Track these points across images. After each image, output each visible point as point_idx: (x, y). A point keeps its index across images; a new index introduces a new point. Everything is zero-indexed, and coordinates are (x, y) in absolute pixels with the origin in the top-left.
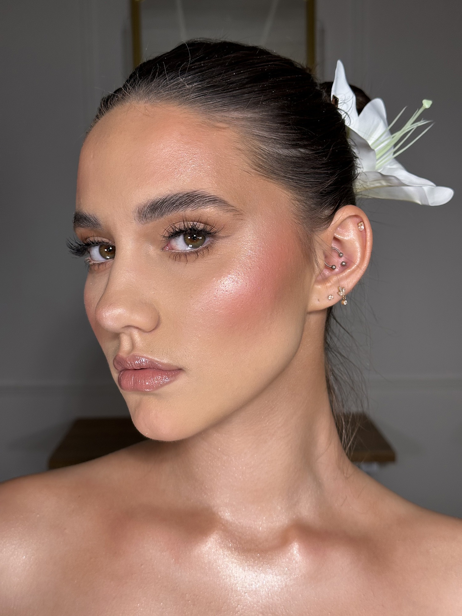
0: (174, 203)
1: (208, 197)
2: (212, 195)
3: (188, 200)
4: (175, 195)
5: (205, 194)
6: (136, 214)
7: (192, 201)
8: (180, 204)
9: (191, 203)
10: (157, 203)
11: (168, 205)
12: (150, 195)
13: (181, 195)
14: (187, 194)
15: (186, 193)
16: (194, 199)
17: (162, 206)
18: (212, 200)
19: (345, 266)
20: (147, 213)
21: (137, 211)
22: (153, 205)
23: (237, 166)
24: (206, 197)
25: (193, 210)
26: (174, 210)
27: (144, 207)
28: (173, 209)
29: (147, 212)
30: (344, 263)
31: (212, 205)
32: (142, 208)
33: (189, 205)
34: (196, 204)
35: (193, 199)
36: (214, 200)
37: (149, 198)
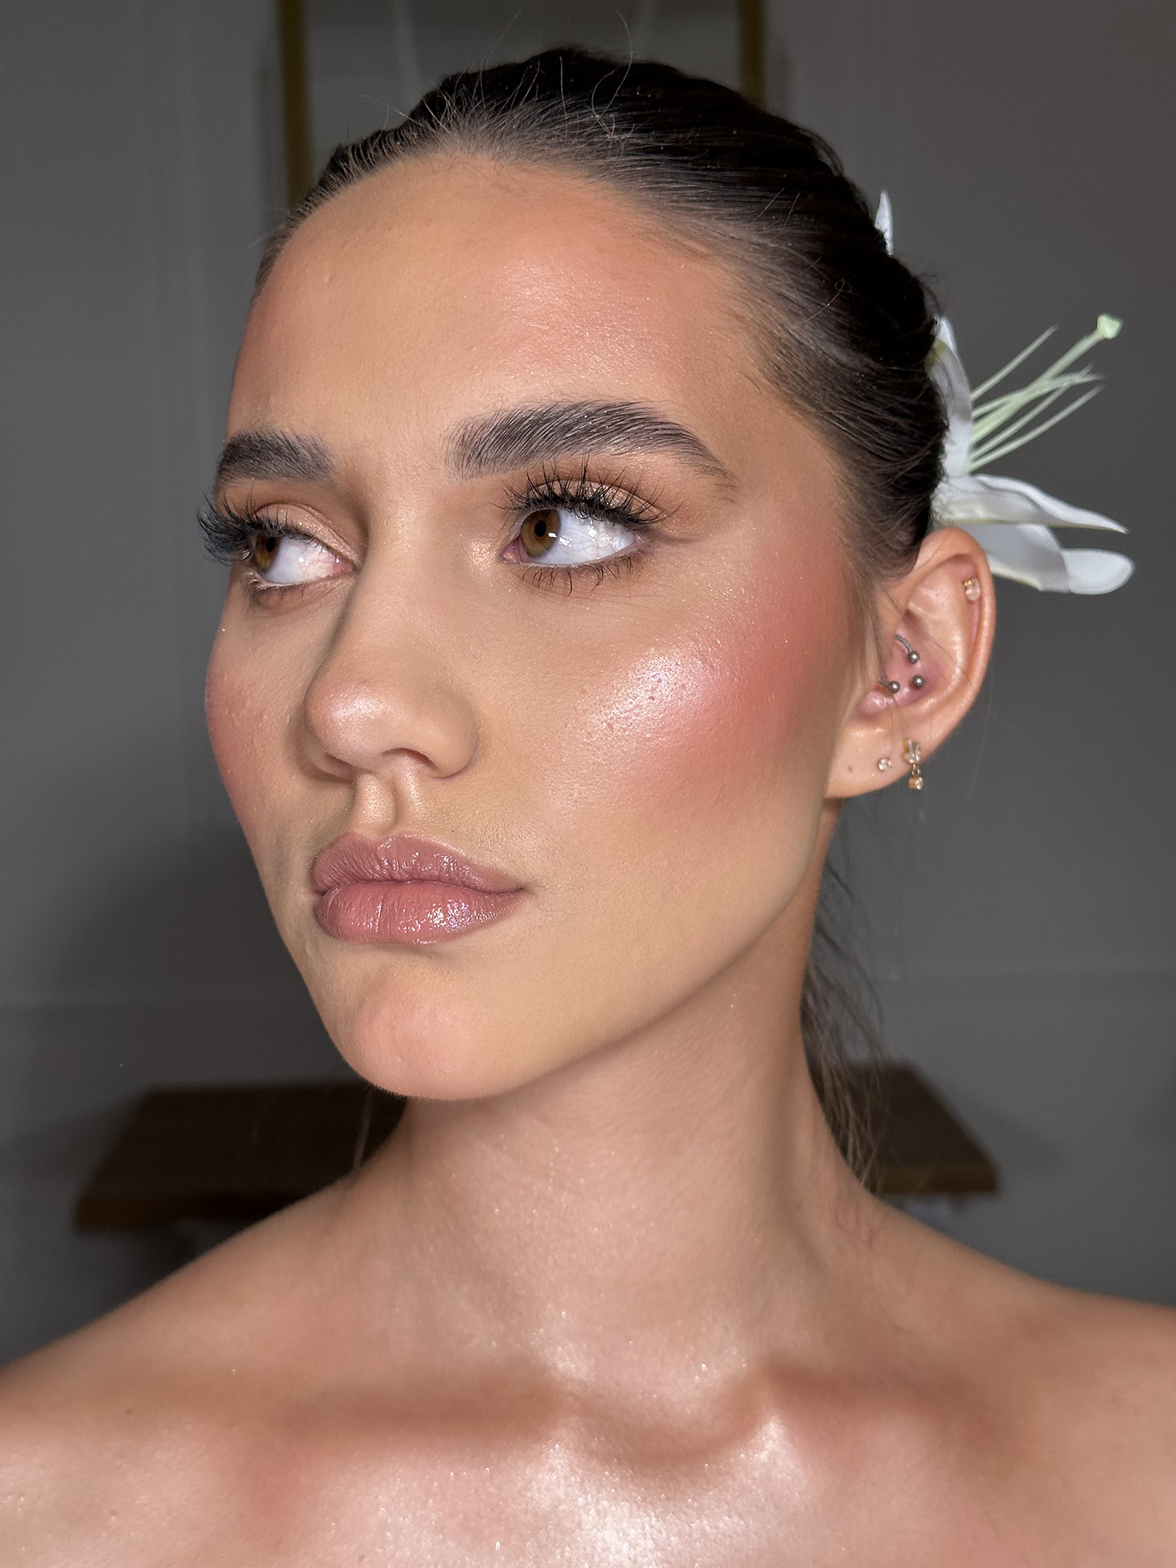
0: (569, 428)
1: (662, 423)
2: (671, 420)
3: (609, 423)
4: (575, 407)
5: (653, 416)
6: (452, 446)
7: (620, 430)
8: (587, 432)
9: (618, 434)
10: (521, 422)
11: (551, 431)
12: (504, 399)
13: (591, 409)
14: (606, 407)
15: (602, 404)
16: (625, 424)
17: (534, 433)
18: (671, 435)
19: (920, 688)
20: (486, 448)
21: (457, 438)
22: (507, 426)
23: (730, 358)
24: (657, 423)
25: (618, 452)
26: (566, 447)
27: (483, 427)
28: (564, 444)
29: (488, 444)
30: (919, 681)
31: (670, 448)
32: (474, 431)
33: (609, 438)
34: (628, 438)
35: (621, 423)
36: (674, 436)
37: (499, 405)
